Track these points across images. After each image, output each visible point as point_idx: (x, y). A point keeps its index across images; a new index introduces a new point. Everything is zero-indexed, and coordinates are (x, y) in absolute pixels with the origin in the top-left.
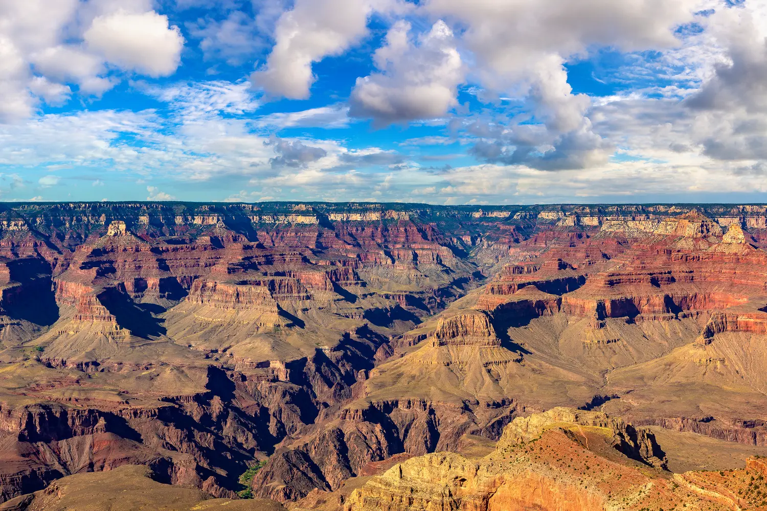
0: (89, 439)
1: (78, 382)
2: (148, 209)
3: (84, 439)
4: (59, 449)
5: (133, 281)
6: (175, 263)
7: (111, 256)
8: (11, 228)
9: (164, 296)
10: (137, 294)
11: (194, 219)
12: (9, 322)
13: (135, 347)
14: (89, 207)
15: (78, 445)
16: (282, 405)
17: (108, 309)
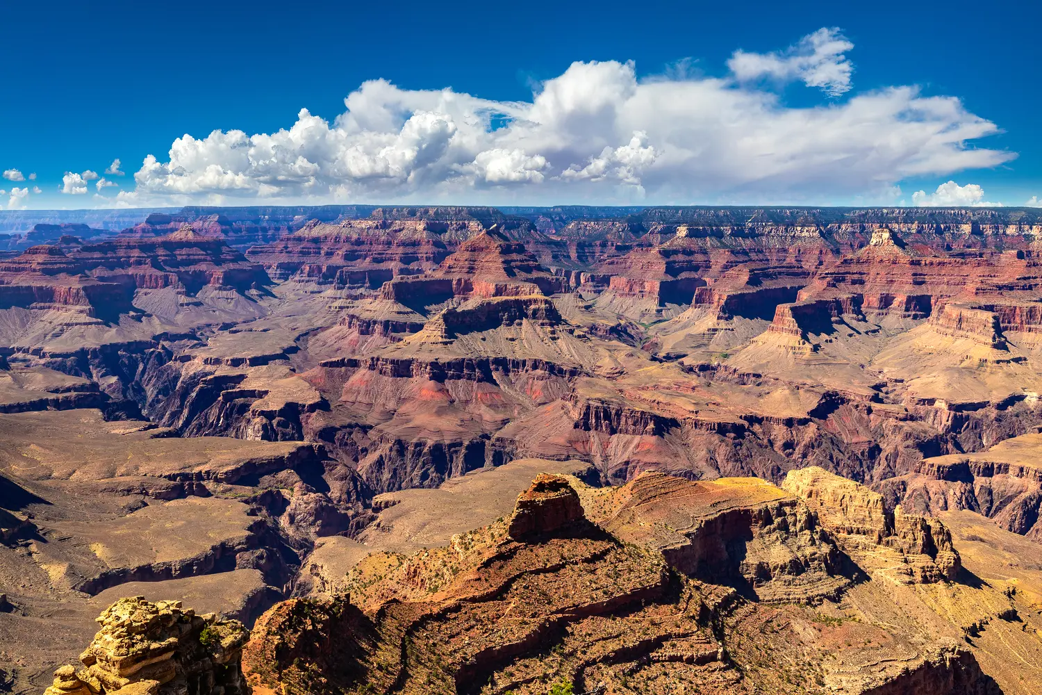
0: (637, 439)
1: (693, 389)
2: (974, 215)
3: (633, 439)
4: (608, 443)
5: (879, 296)
6: (936, 279)
7: (864, 268)
8: (803, 234)
9: (909, 316)
10: (881, 311)
11: (1031, 228)
12: (725, 327)
13: (810, 365)
14: (904, 213)
15: (625, 443)
16: (901, 449)
17: (797, 322)
